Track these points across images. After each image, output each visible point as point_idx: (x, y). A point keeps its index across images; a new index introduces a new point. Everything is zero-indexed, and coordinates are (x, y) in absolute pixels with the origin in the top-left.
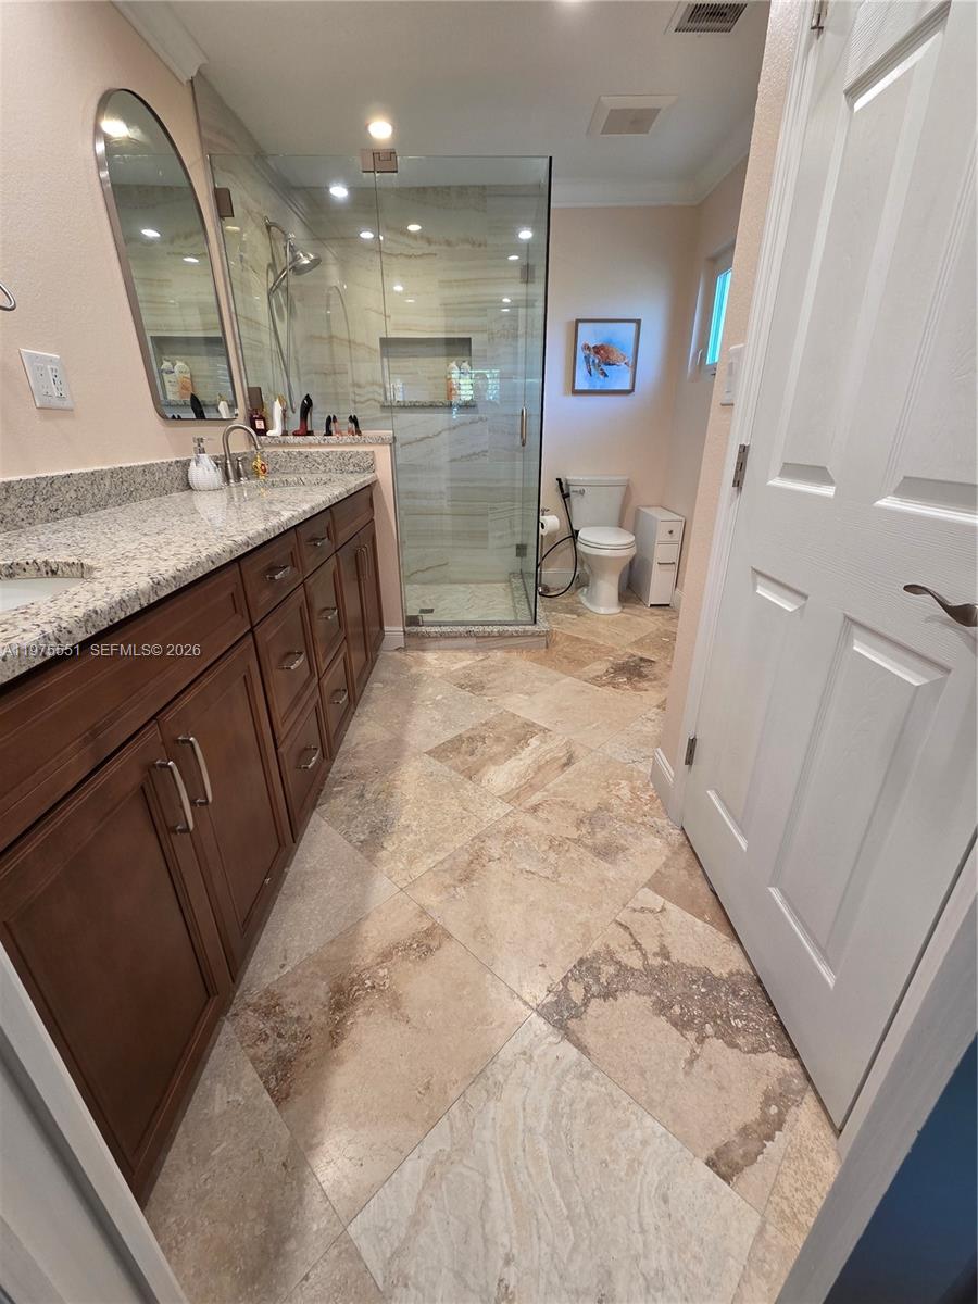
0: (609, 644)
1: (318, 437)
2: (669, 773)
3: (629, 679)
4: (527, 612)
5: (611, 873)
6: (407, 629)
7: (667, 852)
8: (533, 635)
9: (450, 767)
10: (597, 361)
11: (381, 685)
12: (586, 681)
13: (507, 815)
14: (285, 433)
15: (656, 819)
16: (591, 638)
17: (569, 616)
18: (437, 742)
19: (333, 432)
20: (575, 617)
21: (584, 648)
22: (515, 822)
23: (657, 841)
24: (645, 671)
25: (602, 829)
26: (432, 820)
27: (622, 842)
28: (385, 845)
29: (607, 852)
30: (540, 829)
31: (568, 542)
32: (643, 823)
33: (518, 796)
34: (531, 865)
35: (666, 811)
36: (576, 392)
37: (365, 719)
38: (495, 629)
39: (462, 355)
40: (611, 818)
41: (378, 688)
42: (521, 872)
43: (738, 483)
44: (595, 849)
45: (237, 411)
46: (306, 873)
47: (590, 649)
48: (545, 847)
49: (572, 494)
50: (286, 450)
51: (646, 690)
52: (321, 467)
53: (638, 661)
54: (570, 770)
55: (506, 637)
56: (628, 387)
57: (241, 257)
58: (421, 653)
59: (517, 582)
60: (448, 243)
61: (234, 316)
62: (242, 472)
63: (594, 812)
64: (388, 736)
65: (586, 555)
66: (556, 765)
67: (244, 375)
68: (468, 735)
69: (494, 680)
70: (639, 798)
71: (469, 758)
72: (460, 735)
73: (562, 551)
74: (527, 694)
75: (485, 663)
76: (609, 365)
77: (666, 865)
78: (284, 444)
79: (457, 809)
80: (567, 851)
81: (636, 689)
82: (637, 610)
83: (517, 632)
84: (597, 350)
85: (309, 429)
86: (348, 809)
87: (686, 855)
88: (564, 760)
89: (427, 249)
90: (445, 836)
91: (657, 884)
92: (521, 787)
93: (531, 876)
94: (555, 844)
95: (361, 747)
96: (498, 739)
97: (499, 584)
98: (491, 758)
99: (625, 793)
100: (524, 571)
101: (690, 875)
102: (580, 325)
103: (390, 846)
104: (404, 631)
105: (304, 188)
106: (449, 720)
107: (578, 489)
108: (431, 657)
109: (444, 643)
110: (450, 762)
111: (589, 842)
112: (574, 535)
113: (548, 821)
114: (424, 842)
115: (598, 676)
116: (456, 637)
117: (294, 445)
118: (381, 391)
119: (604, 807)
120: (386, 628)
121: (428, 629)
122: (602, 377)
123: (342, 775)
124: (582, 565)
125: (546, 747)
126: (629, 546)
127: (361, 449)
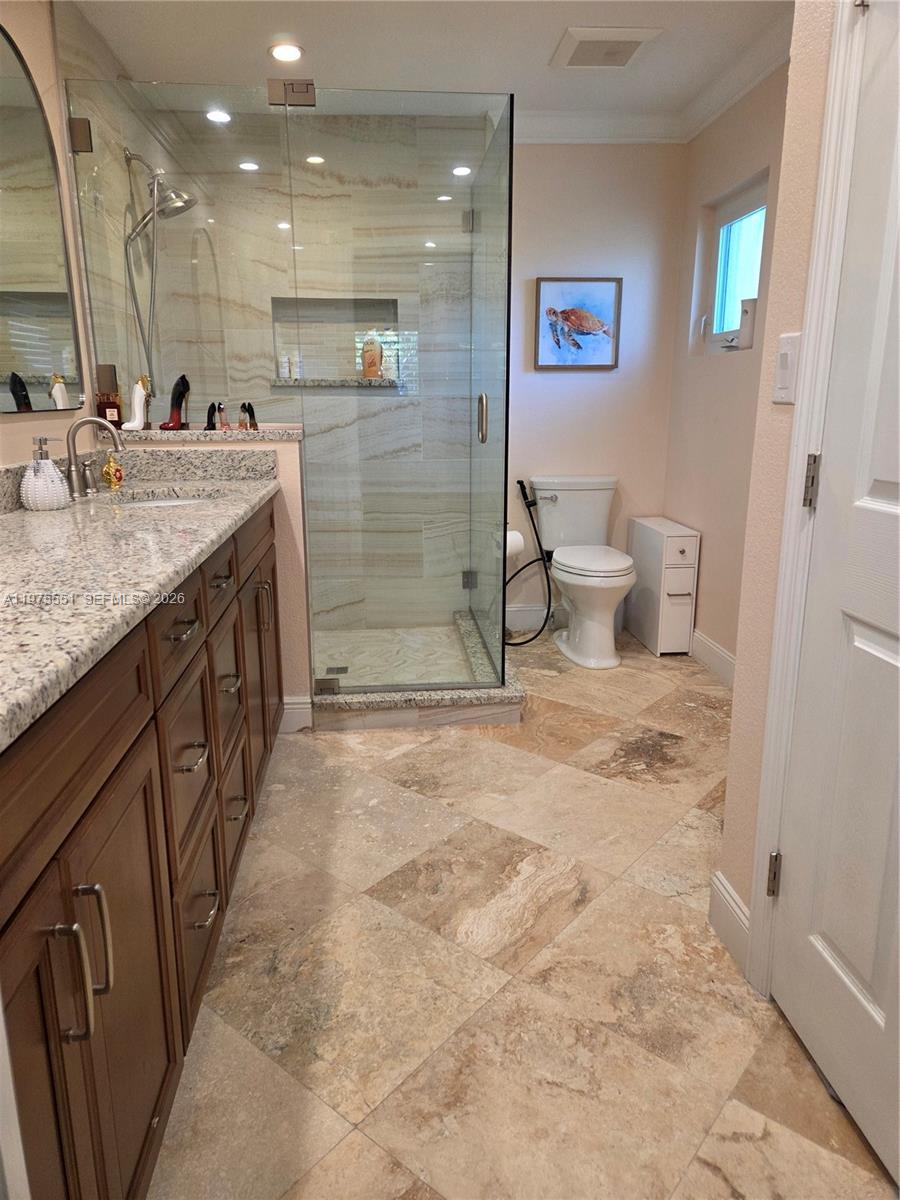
0: (611, 713)
1: (196, 431)
2: (741, 911)
3: (649, 765)
4: (489, 669)
5: (677, 1079)
6: (317, 699)
7: (755, 1038)
8: (502, 702)
9: (405, 914)
10: (566, 329)
11: (281, 787)
12: (586, 770)
13: (503, 989)
14: (147, 426)
15: (729, 986)
16: (584, 704)
17: (546, 672)
18: (379, 875)
19: (218, 425)
20: (554, 673)
21: (575, 720)
22: (518, 1001)
23: (738, 1021)
24: (671, 752)
25: (652, 1005)
26: (388, 1003)
27: (685, 1025)
28: (320, 1051)
29: (666, 1042)
30: (557, 1010)
31: (536, 567)
32: (711, 993)
33: (515, 956)
34: (552, 1073)
35: (741, 971)
36: (539, 368)
37: (265, 843)
38: (448, 695)
39: (384, 320)
40: (661, 987)
41: (278, 792)
42: (540, 1083)
43: (809, 501)
44: (647, 1039)
45: (84, 398)
46: (198, 1108)
47: (585, 720)
48: (569, 1040)
49: (540, 503)
50: (149, 449)
51: (677, 782)
52: (200, 473)
53: (658, 738)
54: (587, 911)
55: (464, 706)
56: (609, 362)
57: (96, 198)
58: (337, 736)
59: (466, 625)
60: (366, 183)
61: (83, 274)
62: (90, 480)
63: (635, 978)
64: (302, 868)
65: (563, 583)
66: (564, 904)
67: (92, 349)
68: (424, 860)
69: (451, 772)
70: (698, 952)
71: (432, 898)
72: (413, 861)
73: (526, 580)
74: (504, 792)
75: (436, 746)
76: (583, 333)
77: (757, 1060)
78: (147, 440)
79: (424, 983)
80: (605, 1045)
81: (662, 780)
82: (644, 660)
83: (478, 699)
84: (566, 315)
85: (183, 421)
86: (253, 994)
87: (784, 1042)
88: (575, 895)
89: (339, 189)
90: (412, 1029)
91: (748, 1090)
92: (518, 940)
93: (556, 1090)
94: (585, 1034)
95: (263, 889)
96: (472, 866)
97: (441, 628)
98: (466, 897)
99: (675, 943)
100: (474, 607)
101: (795, 1072)
102: (543, 284)
103: (328, 1052)
104: (313, 703)
105: (173, 112)
106: (394, 837)
107: (548, 494)
108: (353, 740)
109: (372, 718)
110: (404, 906)
111: (635, 1028)
112: (547, 557)
113: (567, 997)
114: (382, 1042)
115: (602, 762)
116: (390, 708)
117: (161, 442)
118: (273, 367)
119: (648, 969)
120: (286, 699)
121: (348, 698)
122: (573, 349)
123: (239, 936)
124: (558, 600)
125: (544, 876)
126: (626, 572)
127: (258, 448)
